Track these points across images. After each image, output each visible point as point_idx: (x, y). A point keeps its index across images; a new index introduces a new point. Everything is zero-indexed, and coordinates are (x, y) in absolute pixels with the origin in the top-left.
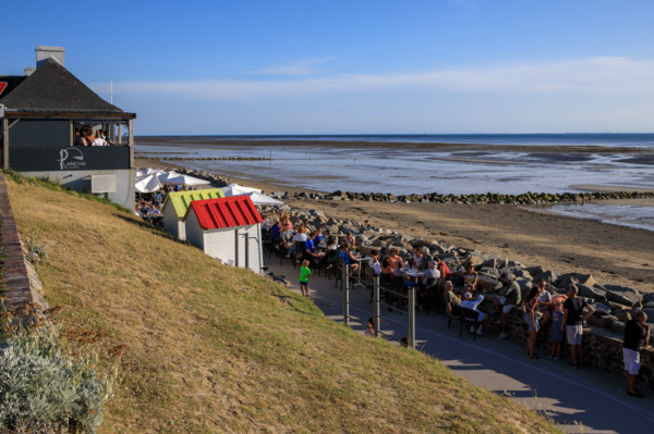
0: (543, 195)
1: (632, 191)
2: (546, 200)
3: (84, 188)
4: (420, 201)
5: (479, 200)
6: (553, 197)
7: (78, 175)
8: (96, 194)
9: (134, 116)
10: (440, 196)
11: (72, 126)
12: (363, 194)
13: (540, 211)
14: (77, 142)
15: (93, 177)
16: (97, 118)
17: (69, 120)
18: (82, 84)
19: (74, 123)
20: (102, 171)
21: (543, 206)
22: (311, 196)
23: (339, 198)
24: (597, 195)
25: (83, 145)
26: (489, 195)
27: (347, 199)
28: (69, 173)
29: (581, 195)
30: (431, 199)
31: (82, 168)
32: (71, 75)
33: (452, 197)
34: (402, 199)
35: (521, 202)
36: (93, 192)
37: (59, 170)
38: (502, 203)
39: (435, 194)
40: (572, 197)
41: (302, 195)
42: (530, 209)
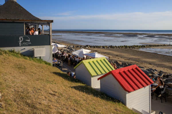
0: (137, 46)
1: (157, 45)
2: (138, 47)
3: (31, 54)
4: (108, 48)
5: (123, 47)
6: (140, 46)
7: (28, 48)
8: (36, 57)
9: (52, 21)
10: (113, 46)
11: (25, 25)
12: (93, 46)
13: (137, 50)
14: (27, 33)
15: (35, 49)
16: (36, 22)
17: (23, 23)
18: (25, 9)
19: (26, 24)
20: (39, 46)
21: (138, 49)
22: (80, 47)
23: (88, 47)
24: (150, 46)
25: (30, 34)
26: (125, 46)
27: (90, 48)
28: (23, 47)
29: (146, 46)
30: (111, 47)
31: (29, 45)
32: (20, 6)
33: (116, 47)
34: (103, 47)
35: (133, 48)
36: (35, 56)
37: (19, 46)
38: (128, 48)
39: (111, 46)
40: (144, 46)
41: (78, 46)
42: (135, 50)
